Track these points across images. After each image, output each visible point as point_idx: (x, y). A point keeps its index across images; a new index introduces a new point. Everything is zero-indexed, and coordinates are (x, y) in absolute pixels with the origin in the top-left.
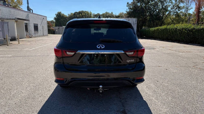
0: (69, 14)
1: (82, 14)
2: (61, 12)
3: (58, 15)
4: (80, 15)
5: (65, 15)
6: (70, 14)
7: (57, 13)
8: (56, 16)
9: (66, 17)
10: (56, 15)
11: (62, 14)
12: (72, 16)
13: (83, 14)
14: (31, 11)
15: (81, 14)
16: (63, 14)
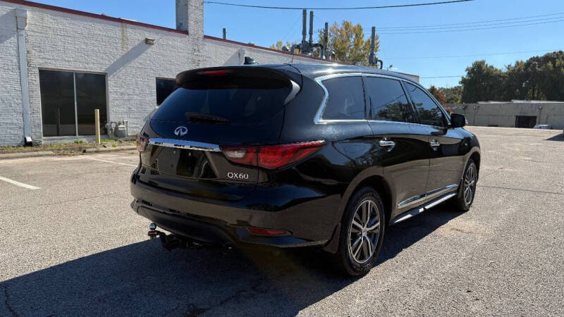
0: (509, 66)
1: (554, 63)
2: (483, 62)
3: (473, 69)
4: (547, 67)
5: (496, 70)
6: (513, 65)
7: (471, 66)
8: (469, 73)
9: (499, 76)
10: (467, 70)
11: (488, 66)
12: (519, 70)
13: (557, 64)
14: (379, 63)
15: (550, 64)
16: (492, 67)
